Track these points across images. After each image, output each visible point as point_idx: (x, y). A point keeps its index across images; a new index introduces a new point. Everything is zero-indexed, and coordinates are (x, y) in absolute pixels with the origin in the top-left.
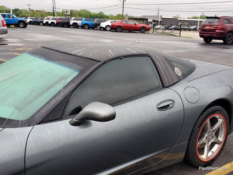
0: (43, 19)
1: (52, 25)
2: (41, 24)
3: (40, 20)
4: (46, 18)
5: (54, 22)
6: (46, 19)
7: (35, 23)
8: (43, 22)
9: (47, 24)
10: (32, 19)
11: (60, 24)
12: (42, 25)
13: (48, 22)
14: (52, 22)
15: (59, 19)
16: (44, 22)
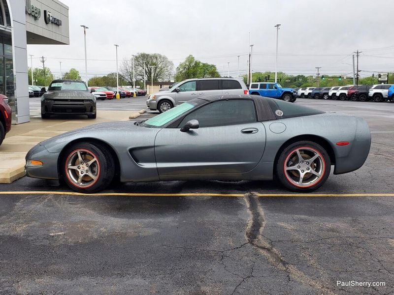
0: (329, 89)
1: (343, 97)
2: (326, 97)
3: (324, 92)
4: (333, 88)
5: (345, 94)
6: (333, 90)
7: (317, 96)
8: (327, 94)
9: (334, 97)
10: (312, 89)
11: (354, 96)
12: (328, 99)
13: (335, 93)
14: (341, 94)
15: (353, 88)
16: (330, 94)
